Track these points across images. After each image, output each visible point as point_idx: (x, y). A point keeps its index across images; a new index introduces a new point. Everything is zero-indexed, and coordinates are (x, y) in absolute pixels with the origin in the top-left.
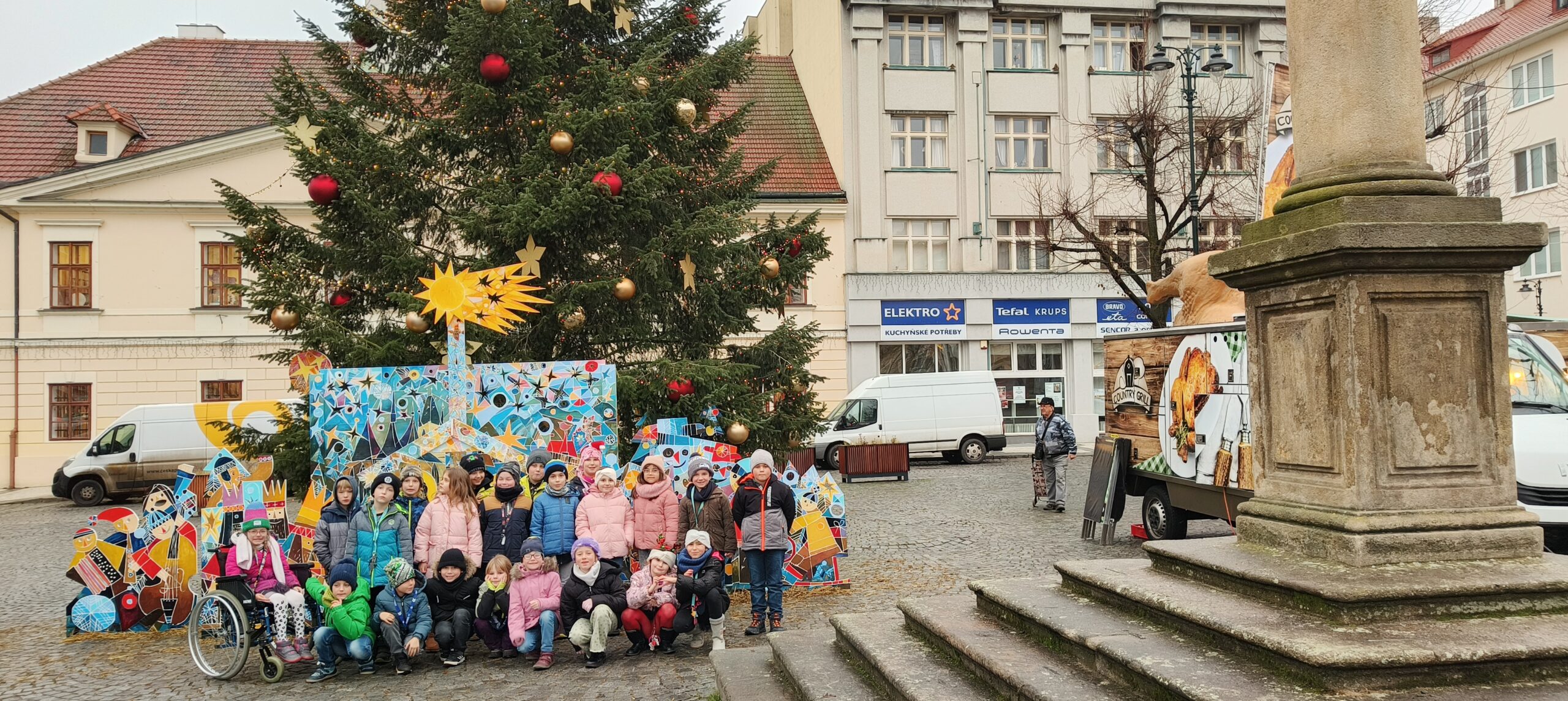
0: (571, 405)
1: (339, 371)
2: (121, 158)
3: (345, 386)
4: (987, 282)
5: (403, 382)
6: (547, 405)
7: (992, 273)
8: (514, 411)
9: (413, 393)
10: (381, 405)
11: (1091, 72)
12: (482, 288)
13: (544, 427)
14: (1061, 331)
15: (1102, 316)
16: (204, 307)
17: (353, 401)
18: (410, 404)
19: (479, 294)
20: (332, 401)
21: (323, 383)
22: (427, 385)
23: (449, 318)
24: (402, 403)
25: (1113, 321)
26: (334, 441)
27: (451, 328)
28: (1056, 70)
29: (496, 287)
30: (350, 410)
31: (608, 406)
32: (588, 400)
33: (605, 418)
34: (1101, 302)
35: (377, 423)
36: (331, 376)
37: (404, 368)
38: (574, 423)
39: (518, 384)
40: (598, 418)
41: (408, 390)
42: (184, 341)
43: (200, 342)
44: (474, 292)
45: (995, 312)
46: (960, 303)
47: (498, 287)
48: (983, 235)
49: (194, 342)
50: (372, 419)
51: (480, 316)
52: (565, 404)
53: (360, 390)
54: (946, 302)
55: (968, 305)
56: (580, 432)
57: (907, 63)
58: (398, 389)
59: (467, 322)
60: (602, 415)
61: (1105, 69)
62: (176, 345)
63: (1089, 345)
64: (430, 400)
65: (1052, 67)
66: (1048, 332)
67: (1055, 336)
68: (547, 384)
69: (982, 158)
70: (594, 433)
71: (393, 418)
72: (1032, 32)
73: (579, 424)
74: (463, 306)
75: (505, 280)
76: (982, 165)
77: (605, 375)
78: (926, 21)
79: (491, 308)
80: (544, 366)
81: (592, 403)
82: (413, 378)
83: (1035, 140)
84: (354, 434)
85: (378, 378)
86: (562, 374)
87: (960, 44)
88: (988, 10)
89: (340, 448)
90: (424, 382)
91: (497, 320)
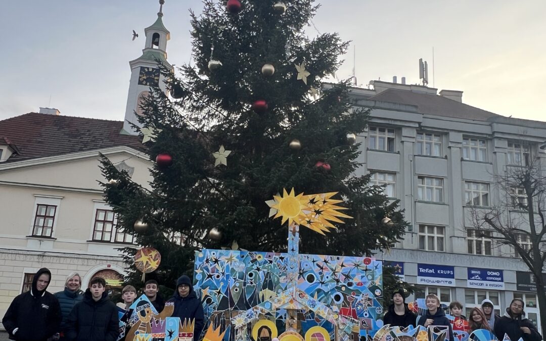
0: (354, 285)
1: (213, 251)
2: (8, 161)
3: (216, 261)
4: (415, 255)
5: (252, 262)
6: (340, 284)
7: (417, 250)
8: (320, 286)
9: (258, 269)
10: (237, 275)
11: (462, 160)
12: (311, 206)
13: (337, 298)
14: (450, 282)
15: (470, 276)
16: (33, 236)
17: (221, 271)
18: (256, 276)
19: (309, 209)
20: (208, 270)
21: (203, 258)
22: (266, 265)
23: (290, 222)
24: (251, 275)
25: (475, 279)
26: (207, 296)
27: (291, 229)
28: (446, 158)
29: (319, 205)
30: (218, 277)
31: (377, 288)
32: (365, 283)
33: (376, 296)
34: (470, 269)
35: (235, 286)
36: (209, 254)
37: (254, 252)
38: (356, 297)
39: (322, 268)
40: (371, 295)
41: (255, 267)
42: (20, 252)
43: (28, 253)
44: (306, 207)
45: (419, 270)
46: (402, 264)
47: (321, 205)
48: (413, 231)
49: (25, 253)
50: (232, 283)
51: (309, 222)
52: (350, 284)
53: (225, 265)
54: (396, 263)
55: (406, 266)
56: (359, 304)
57: (377, 149)
58: (249, 266)
59: (301, 227)
60: (374, 293)
61: (468, 159)
62: (16, 254)
63: (464, 290)
64: (267, 275)
65: (444, 157)
66: (443, 282)
67: (447, 285)
68: (340, 270)
69: (413, 195)
70: (369, 305)
71: (245, 284)
72: (435, 140)
73: (359, 298)
74: (299, 215)
75: (324, 202)
76: (413, 198)
77: (376, 267)
78: (387, 131)
79: (317, 218)
80: (338, 259)
81: (368, 285)
82: (258, 260)
83: (437, 189)
84: (219, 292)
85: (237, 257)
86: (349, 265)
87: (402, 142)
88: (416, 128)
89: (209, 301)
90: (265, 262)
91: (320, 226)
